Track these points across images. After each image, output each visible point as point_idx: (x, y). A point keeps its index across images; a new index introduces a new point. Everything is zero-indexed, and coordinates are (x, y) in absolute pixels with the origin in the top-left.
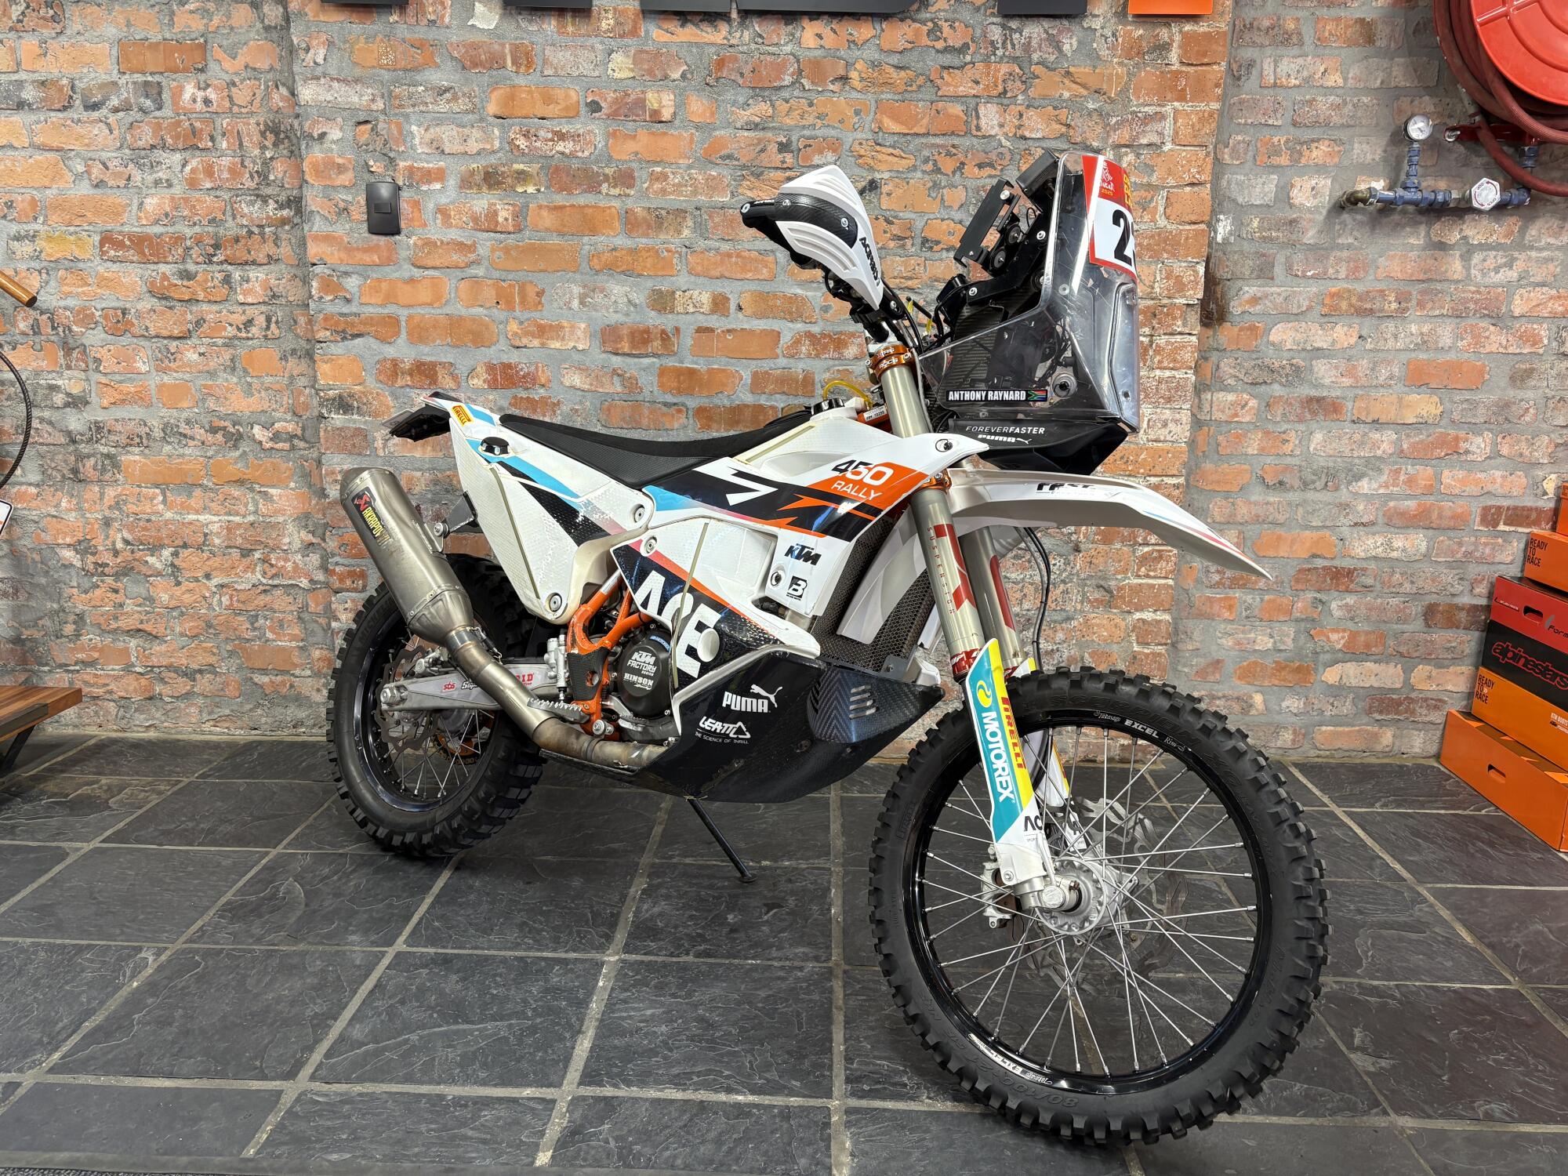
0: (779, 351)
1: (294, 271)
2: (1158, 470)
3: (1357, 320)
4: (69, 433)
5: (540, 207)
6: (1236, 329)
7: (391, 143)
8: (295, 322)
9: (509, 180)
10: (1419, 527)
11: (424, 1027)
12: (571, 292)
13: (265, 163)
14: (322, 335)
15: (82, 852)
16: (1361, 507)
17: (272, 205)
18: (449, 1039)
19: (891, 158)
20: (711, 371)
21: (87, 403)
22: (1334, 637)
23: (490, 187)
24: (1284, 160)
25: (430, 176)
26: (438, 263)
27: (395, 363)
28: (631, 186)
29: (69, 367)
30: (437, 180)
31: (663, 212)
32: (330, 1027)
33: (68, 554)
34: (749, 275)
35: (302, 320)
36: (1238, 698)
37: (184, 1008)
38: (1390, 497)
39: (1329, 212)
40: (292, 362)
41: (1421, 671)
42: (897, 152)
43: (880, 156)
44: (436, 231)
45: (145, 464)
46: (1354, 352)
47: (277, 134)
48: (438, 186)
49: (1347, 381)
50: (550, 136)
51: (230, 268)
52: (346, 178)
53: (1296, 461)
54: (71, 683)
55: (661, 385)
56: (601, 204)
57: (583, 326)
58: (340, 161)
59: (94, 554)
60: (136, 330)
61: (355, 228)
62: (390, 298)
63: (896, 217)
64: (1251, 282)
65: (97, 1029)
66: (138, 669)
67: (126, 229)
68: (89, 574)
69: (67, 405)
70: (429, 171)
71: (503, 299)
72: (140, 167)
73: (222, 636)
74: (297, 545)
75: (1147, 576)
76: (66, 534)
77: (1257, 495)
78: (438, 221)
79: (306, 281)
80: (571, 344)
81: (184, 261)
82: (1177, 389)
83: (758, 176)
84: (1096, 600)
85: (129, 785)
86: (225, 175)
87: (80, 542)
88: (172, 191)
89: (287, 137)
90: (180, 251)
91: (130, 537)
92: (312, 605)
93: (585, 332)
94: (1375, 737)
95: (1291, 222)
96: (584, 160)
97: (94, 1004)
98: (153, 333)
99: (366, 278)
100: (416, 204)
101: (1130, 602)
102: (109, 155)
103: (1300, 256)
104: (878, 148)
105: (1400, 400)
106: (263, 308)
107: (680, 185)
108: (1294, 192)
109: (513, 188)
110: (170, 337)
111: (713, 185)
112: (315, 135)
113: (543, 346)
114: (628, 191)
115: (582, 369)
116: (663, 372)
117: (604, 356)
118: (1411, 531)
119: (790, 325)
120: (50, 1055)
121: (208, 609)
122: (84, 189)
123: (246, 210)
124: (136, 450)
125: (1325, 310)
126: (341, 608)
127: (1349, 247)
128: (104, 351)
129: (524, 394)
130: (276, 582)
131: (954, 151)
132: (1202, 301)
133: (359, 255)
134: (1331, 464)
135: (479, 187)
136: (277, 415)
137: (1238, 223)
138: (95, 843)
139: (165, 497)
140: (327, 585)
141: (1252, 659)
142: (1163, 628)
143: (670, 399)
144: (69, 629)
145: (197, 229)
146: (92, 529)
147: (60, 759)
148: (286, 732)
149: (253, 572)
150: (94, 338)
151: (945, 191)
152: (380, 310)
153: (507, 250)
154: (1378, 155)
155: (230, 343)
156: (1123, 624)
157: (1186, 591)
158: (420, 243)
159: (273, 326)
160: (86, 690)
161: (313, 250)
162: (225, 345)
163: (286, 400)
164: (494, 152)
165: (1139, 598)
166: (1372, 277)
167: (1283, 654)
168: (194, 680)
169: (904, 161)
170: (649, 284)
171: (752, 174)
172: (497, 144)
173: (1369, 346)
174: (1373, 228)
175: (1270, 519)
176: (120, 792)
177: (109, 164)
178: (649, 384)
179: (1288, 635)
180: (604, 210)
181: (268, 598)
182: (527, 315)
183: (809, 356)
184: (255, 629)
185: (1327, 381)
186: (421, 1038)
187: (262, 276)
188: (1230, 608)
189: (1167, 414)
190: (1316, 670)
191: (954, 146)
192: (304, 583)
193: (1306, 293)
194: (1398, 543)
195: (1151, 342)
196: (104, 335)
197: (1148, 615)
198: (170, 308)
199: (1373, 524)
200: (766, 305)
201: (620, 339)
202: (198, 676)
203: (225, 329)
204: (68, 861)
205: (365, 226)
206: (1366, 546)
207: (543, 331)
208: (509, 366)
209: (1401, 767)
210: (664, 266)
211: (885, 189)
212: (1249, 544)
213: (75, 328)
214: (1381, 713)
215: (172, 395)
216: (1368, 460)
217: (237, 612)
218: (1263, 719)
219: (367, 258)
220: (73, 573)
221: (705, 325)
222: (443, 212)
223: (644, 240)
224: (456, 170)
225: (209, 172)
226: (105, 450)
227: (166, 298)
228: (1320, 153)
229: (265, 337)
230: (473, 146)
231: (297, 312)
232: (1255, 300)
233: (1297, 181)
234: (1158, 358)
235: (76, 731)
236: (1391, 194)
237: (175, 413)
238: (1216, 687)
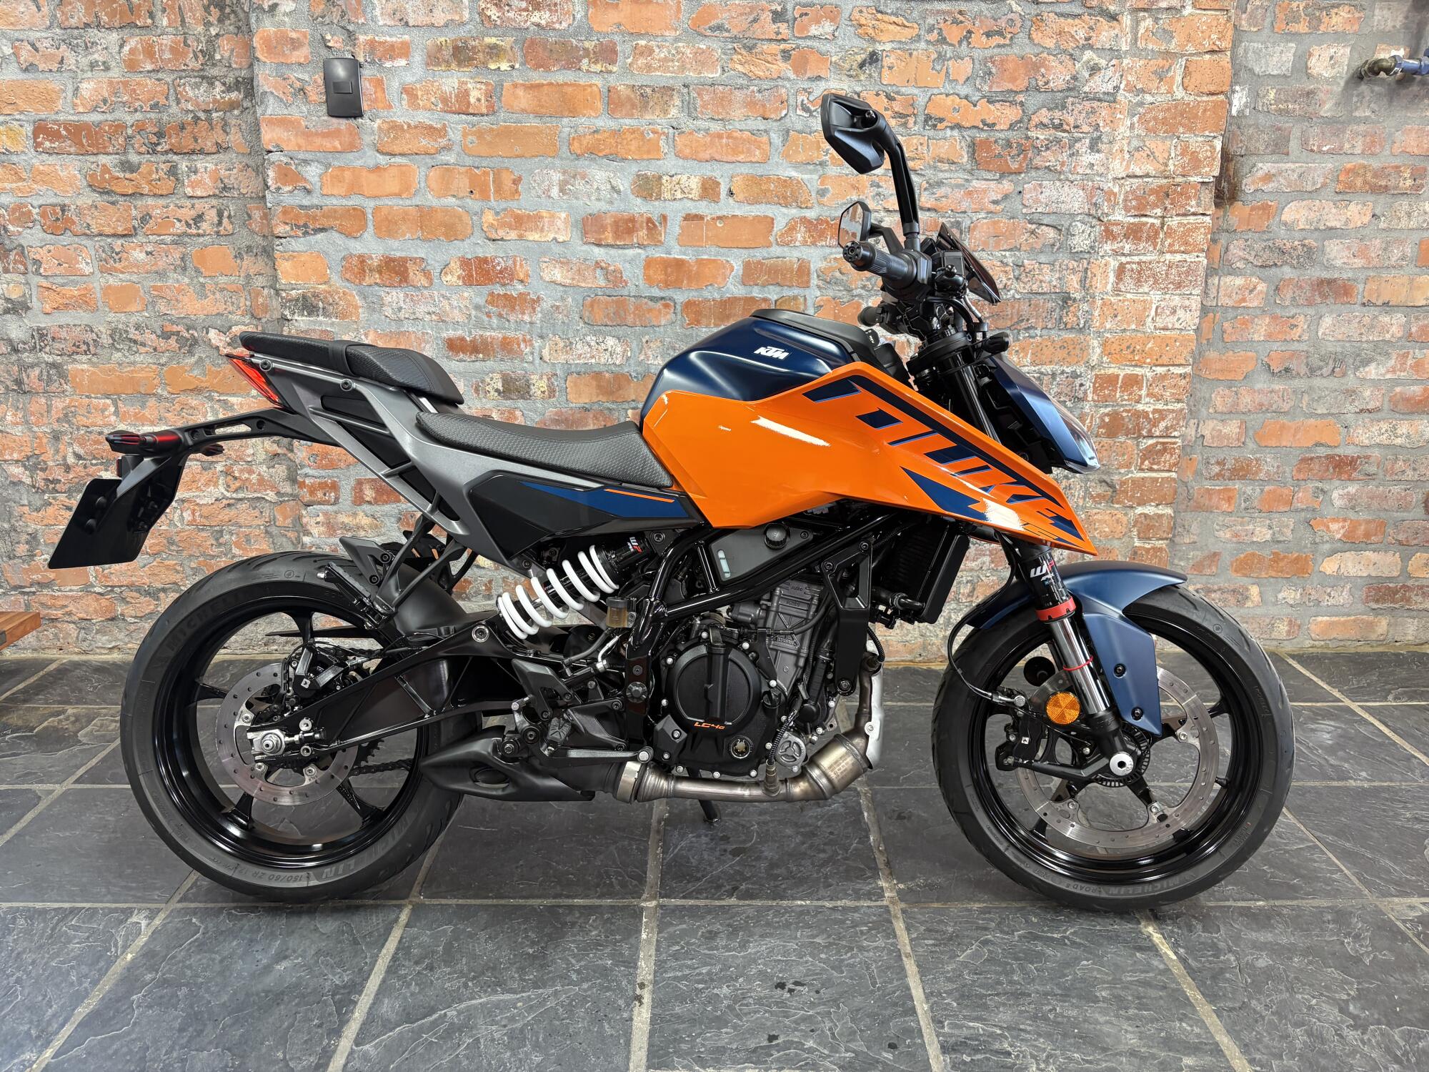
0: (772, 239)
1: (245, 160)
2: (1165, 360)
3: (1371, 198)
4: (10, 341)
5: (515, 86)
6: (1247, 209)
7: (350, 15)
8: (249, 216)
9: (481, 55)
10: (1423, 412)
11: (460, 1001)
12: (550, 179)
13: (211, 41)
14: (281, 229)
15: (55, 795)
16: (1367, 393)
17: (219, 87)
18: (489, 1012)
19: (892, 27)
20: (700, 262)
21: (28, 308)
22: (1334, 526)
23: (460, 64)
24: (1302, 27)
25: (393, 51)
26: (405, 149)
27: (362, 260)
28: (613, 62)
29: (6, 271)
30: (400, 56)
31: (649, 90)
32: (356, 1003)
33: (16, 471)
34: (741, 157)
35: (257, 215)
36: (1234, 591)
37: (186, 985)
38: (1396, 382)
39: (1347, 83)
40: (248, 260)
41: (1419, 558)
42: (900, 20)
43: (882, 26)
44: (401, 113)
45: (94, 373)
46: (1367, 231)
47: (222, 9)
48: (402, 62)
49: (1359, 262)
50: (524, 5)
51: (175, 158)
52: (301, 55)
53: (1303, 347)
54: (28, 606)
55: (648, 279)
56: (581, 82)
57: (563, 215)
58: (294, 35)
59: (44, 470)
60: (77, 229)
61: (313, 113)
62: (354, 189)
63: (898, 93)
64: (1266, 157)
65: (94, 1015)
66: (98, 590)
67: (62, 117)
68: (41, 492)
69: (7, 311)
70: (392, 46)
71: (477, 188)
72: (73, 48)
73: (185, 553)
74: (261, 456)
75: (1151, 470)
76: (13, 450)
77: (1262, 383)
78: (404, 103)
79: (260, 171)
80: (551, 236)
81: (125, 152)
82: (1187, 273)
83: (750, 49)
84: (1099, 495)
85: (99, 715)
86: (167, 56)
87: (28, 458)
88: (110, 74)
89: (233, 12)
90: (121, 140)
91: (81, 452)
92: (280, 518)
93: (566, 221)
94: (1370, 626)
95: (1308, 94)
96: (562, 33)
97: (86, 985)
98: (95, 231)
99: (328, 166)
100: (379, 83)
101: (1132, 496)
102: (38, 35)
103: (1317, 130)
104: (879, 16)
105: (1411, 281)
106: (214, 202)
107: (666, 60)
108: (1312, 62)
109: (485, 64)
110: (114, 235)
111: (702, 59)
112: (266, 7)
113: (521, 237)
114: (610, 68)
115: (564, 263)
116: (649, 263)
117: (586, 247)
118: (1413, 417)
119: (784, 210)
120: (40, 1052)
121: (169, 525)
122: (11, 74)
123: (191, 94)
124: (84, 358)
125: (1340, 187)
126: (313, 521)
127: (1365, 120)
128: (43, 252)
129: (499, 290)
130: (240, 495)
131: (961, 18)
132: (1218, 179)
133: (318, 141)
134: (1339, 350)
135: (448, 64)
136: (234, 318)
137: (1255, 95)
138: (69, 784)
139: (117, 407)
140: (295, 497)
141: (1250, 550)
142: (1165, 522)
143: (656, 292)
144: (22, 549)
145: (138, 116)
146: (40, 445)
147: (21, 686)
148: (258, 650)
149: (216, 485)
150: (32, 238)
151: (950, 63)
152: (345, 202)
153: (480, 134)
154: (1399, 21)
155: (179, 240)
156: (1125, 519)
157: (1185, 484)
158: (385, 126)
159: (225, 221)
160: (44, 612)
161: (269, 136)
162: (174, 243)
163: (244, 302)
164: (463, 24)
165: (1143, 492)
166: (1388, 152)
167: (1280, 546)
168: (158, 599)
169: (908, 33)
170: (634, 168)
171: (745, 47)
172: (466, 15)
173: (1382, 225)
174: (1391, 101)
175: (1275, 407)
176: (89, 722)
177: (38, 45)
178: (634, 277)
179: (1287, 526)
180: (584, 88)
181: (232, 513)
182: (503, 205)
183: (805, 243)
184: (220, 545)
185: (1338, 263)
186: (460, 1013)
187: (211, 166)
188: (1229, 499)
189: (1177, 300)
190: (1314, 560)
191: (961, 13)
192: (271, 496)
193: (1321, 170)
194: (1403, 428)
195: (1163, 224)
196: (42, 235)
197: (1150, 510)
198: (113, 203)
199: (1378, 410)
200: (759, 189)
201: (603, 229)
202: (162, 595)
203: (173, 226)
204: (41, 806)
205: (324, 108)
206: (1368, 435)
207: (520, 222)
208: (485, 260)
209: (1397, 655)
210: (650, 150)
211: (887, 62)
212: (1251, 433)
213: (11, 228)
214: (1377, 601)
215: (119, 298)
216: (1376, 344)
217: (202, 528)
218: (1259, 611)
219: (327, 144)
220: (23, 490)
221: (694, 212)
222: (408, 91)
223: (627, 121)
224: (421, 43)
225: (149, 52)
226: (50, 359)
227: (108, 193)
228: (1340, 19)
229: (218, 233)
230: (440, 17)
231: (252, 205)
232: (1268, 177)
233: (1316, 50)
234: (1169, 241)
235: (35, 655)
236: (1414, 63)
237: (123, 317)
238: (1212, 580)
